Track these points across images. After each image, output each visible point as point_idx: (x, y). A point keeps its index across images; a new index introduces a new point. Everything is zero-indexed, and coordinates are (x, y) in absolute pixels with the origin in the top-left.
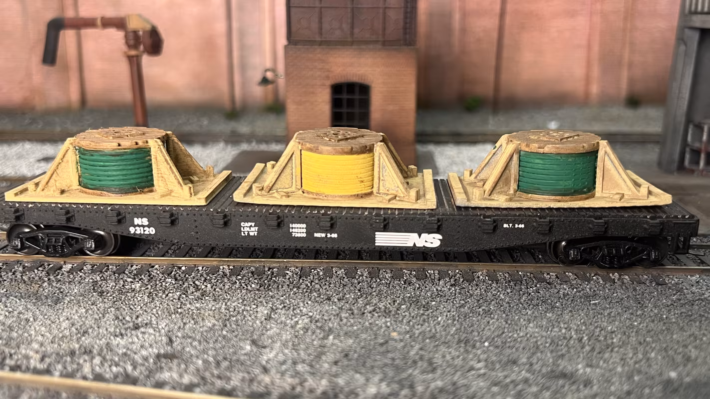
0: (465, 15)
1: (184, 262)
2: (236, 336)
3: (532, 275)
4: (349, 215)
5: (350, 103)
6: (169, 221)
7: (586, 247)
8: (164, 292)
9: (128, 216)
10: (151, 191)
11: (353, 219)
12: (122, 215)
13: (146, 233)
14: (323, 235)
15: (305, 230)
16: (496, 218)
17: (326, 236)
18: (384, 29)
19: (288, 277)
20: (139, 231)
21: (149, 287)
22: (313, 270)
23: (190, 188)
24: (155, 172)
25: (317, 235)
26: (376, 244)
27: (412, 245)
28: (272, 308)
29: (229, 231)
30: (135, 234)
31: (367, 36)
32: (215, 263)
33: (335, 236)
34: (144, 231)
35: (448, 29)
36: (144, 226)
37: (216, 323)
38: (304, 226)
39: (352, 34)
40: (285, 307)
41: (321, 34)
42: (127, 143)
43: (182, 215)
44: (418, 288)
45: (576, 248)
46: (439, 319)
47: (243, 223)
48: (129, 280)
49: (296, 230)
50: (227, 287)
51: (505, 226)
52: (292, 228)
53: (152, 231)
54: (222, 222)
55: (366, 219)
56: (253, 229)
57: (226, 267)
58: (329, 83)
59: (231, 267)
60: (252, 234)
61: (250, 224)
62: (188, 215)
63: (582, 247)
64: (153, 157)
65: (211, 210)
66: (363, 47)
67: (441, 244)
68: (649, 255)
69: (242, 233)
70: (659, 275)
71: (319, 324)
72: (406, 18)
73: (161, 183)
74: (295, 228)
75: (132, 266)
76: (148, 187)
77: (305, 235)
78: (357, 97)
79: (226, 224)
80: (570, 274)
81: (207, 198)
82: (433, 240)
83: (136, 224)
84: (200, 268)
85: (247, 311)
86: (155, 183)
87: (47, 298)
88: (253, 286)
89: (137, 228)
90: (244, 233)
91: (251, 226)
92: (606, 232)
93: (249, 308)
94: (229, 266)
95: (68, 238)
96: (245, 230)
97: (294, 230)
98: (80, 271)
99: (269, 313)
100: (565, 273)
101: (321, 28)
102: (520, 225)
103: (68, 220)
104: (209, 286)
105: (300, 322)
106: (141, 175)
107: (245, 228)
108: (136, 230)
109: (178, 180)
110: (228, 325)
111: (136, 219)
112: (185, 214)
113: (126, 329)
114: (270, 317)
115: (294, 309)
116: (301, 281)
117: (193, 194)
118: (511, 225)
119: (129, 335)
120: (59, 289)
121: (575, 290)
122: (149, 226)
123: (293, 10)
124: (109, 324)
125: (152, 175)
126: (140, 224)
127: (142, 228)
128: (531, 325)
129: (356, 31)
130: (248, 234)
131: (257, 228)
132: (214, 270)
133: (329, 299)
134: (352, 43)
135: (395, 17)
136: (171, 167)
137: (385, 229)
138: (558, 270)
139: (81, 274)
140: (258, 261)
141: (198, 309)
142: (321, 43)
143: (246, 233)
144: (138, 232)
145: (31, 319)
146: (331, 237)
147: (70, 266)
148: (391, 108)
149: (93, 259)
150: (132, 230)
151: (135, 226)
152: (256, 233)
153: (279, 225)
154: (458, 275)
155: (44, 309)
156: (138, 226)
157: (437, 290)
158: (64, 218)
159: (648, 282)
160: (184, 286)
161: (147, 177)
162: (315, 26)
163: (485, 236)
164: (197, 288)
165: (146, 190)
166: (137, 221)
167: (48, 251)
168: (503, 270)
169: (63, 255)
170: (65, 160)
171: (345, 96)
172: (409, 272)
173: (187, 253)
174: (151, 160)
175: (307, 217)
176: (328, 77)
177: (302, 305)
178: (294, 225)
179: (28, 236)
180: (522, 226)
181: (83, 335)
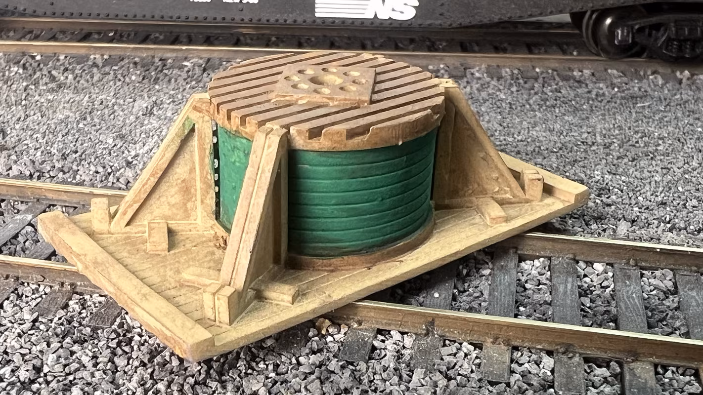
2: (96, 131)
7: (642, 25)
17: (241, 1)
19: (186, 69)
26: (317, 15)
27: (372, 17)
28: (155, 103)
32: (83, 52)
33: (254, 1)
37: (71, 115)
45: (626, 26)
50: (96, 78)
57: (97, 56)
63: (635, 25)
80: (614, 71)
84: (62, 57)
88: (133, 78)
94: (102, 55)
99: (149, 107)
100: (606, 69)
104: (70, 77)
110: (88, 119)
114: (151, 113)
121: (616, 90)
132: (81, 60)
138: (596, 65)
146: (248, 3)
164: (53, 79)
168: (512, 64)
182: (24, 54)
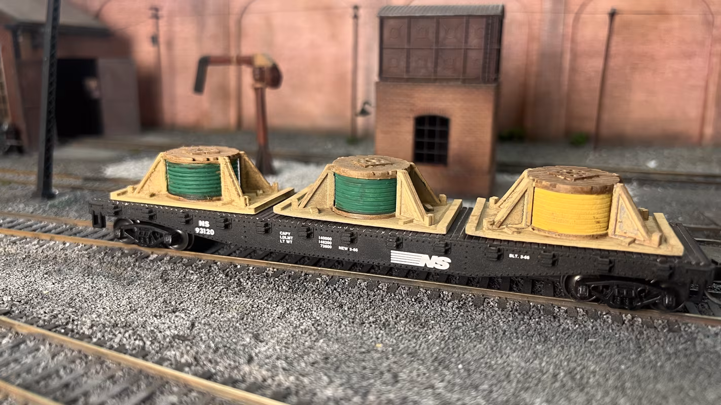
0: (575, 55)
1: (240, 261)
2: (245, 329)
3: (542, 307)
4: (368, 232)
5: (432, 134)
6: (223, 225)
7: (596, 285)
8: (212, 285)
9: (194, 218)
10: (219, 200)
11: (371, 236)
12: (190, 218)
13: (208, 233)
14: (346, 249)
15: (330, 243)
16: (501, 247)
17: (349, 249)
18: (465, 67)
19: (317, 283)
20: (203, 231)
21: (203, 279)
22: (341, 280)
23: (246, 199)
24: (222, 184)
25: (341, 248)
26: (392, 261)
27: (424, 266)
28: (288, 309)
29: (269, 238)
30: (199, 234)
31: (449, 73)
32: (264, 265)
33: (356, 250)
34: (206, 232)
35: (558, 68)
36: (206, 228)
37: (236, 315)
38: (330, 239)
39: (435, 72)
40: (299, 309)
41: (408, 71)
42: (201, 159)
43: (234, 221)
44: (425, 307)
45: (586, 285)
46: (430, 337)
47: (281, 232)
48: (191, 272)
49: (324, 242)
50: (263, 286)
51: (511, 256)
52: (321, 240)
53: (211, 232)
54: (263, 229)
55: (382, 237)
56: (289, 238)
57: (271, 269)
58: (412, 115)
59: (275, 270)
60: (288, 242)
61: (286, 233)
62: (239, 221)
63: (592, 284)
64: (221, 172)
65: (257, 218)
66: (445, 84)
67: (450, 267)
68: (662, 300)
69: (281, 240)
70: (676, 321)
71: (319, 328)
72: (485, 58)
73: (227, 194)
74: (323, 240)
75: (200, 261)
76: (217, 196)
77: (330, 247)
78: (438, 128)
79: (267, 231)
80: (581, 310)
81: (256, 209)
82: (442, 263)
83: (200, 225)
84: (251, 268)
85: (268, 308)
86: (223, 193)
87: (125, 279)
88: (284, 287)
89: (201, 229)
90: (282, 241)
91: (287, 235)
92: (610, 270)
93: (269, 307)
94: (273, 268)
95: (154, 233)
96: (283, 238)
97: (322, 242)
98: (160, 260)
99: (283, 312)
100: (576, 308)
101: (408, 67)
102: (525, 256)
103: (151, 217)
104: (250, 283)
105: (304, 324)
106: (211, 186)
107: (283, 236)
108: (200, 231)
109: (238, 192)
110: (245, 319)
111: (200, 221)
112: (237, 220)
113: (165, 312)
114: (284, 316)
115: (306, 312)
116: (327, 288)
117: (248, 205)
118: (516, 255)
119: (166, 316)
120: (137, 273)
121: (577, 326)
122: (210, 228)
123: (385, 51)
124: (156, 307)
125: (220, 187)
126: (203, 226)
127: (204, 229)
128: (515, 354)
129: (439, 69)
130: (285, 241)
131: (292, 237)
132: (259, 271)
133: (341, 306)
134: (435, 80)
135: (476, 57)
136: (233, 181)
137: (399, 247)
138: (569, 305)
139: (159, 263)
140: (298, 267)
141: (230, 302)
142: (408, 80)
143: (284, 241)
144: (201, 233)
145: (104, 295)
146: (352, 251)
147: (155, 256)
148: (468, 139)
149: (173, 251)
150: (197, 230)
151: (200, 227)
152: (291, 241)
153: (309, 236)
154: (470, 299)
155: (118, 288)
156: (202, 227)
157: (442, 310)
158: (147, 216)
159: (660, 327)
160: (230, 282)
161: (216, 188)
162: (403, 64)
163: (491, 264)
164: (239, 284)
165: (214, 198)
166: (201, 223)
167: (140, 242)
168: (514, 298)
169: (149, 246)
170: (157, 169)
171: (427, 128)
172: (424, 291)
173: (250, 254)
174: (220, 174)
175: (332, 231)
176: (412, 110)
177: (315, 309)
178: (322, 238)
179: (127, 228)
180: (527, 257)
181: (133, 313)
182: (231, 264)
